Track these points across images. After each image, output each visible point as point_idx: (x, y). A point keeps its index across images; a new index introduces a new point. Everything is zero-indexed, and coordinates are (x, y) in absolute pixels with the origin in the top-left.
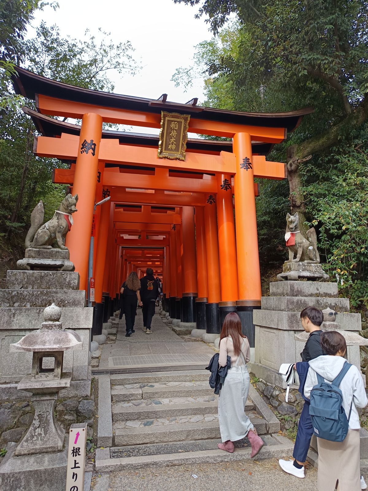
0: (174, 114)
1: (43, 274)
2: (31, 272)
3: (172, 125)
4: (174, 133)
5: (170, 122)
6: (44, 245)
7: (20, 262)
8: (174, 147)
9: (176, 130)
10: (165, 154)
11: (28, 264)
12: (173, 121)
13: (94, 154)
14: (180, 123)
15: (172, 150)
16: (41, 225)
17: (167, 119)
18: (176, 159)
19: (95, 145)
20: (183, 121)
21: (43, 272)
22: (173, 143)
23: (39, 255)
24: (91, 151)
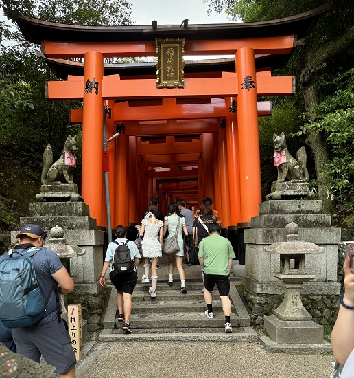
0: (167, 40)
1: (55, 205)
2: (46, 203)
3: (168, 52)
4: (171, 60)
5: (165, 49)
6: (55, 181)
7: (37, 196)
8: (172, 75)
9: (172, 56)
10: (164, 83)
11: (44, 197)
12: (168, 48)
13: (97, 93)
14: (175, 48)
15: (170, 78)
16: (51, 165)
17: (162, 46)
18: (175, 87)
19: (97, 83)
20: (178, 45)
21: (56, 203)
22: (170, 70)
23: (52, 189)
24: (94, 90)
